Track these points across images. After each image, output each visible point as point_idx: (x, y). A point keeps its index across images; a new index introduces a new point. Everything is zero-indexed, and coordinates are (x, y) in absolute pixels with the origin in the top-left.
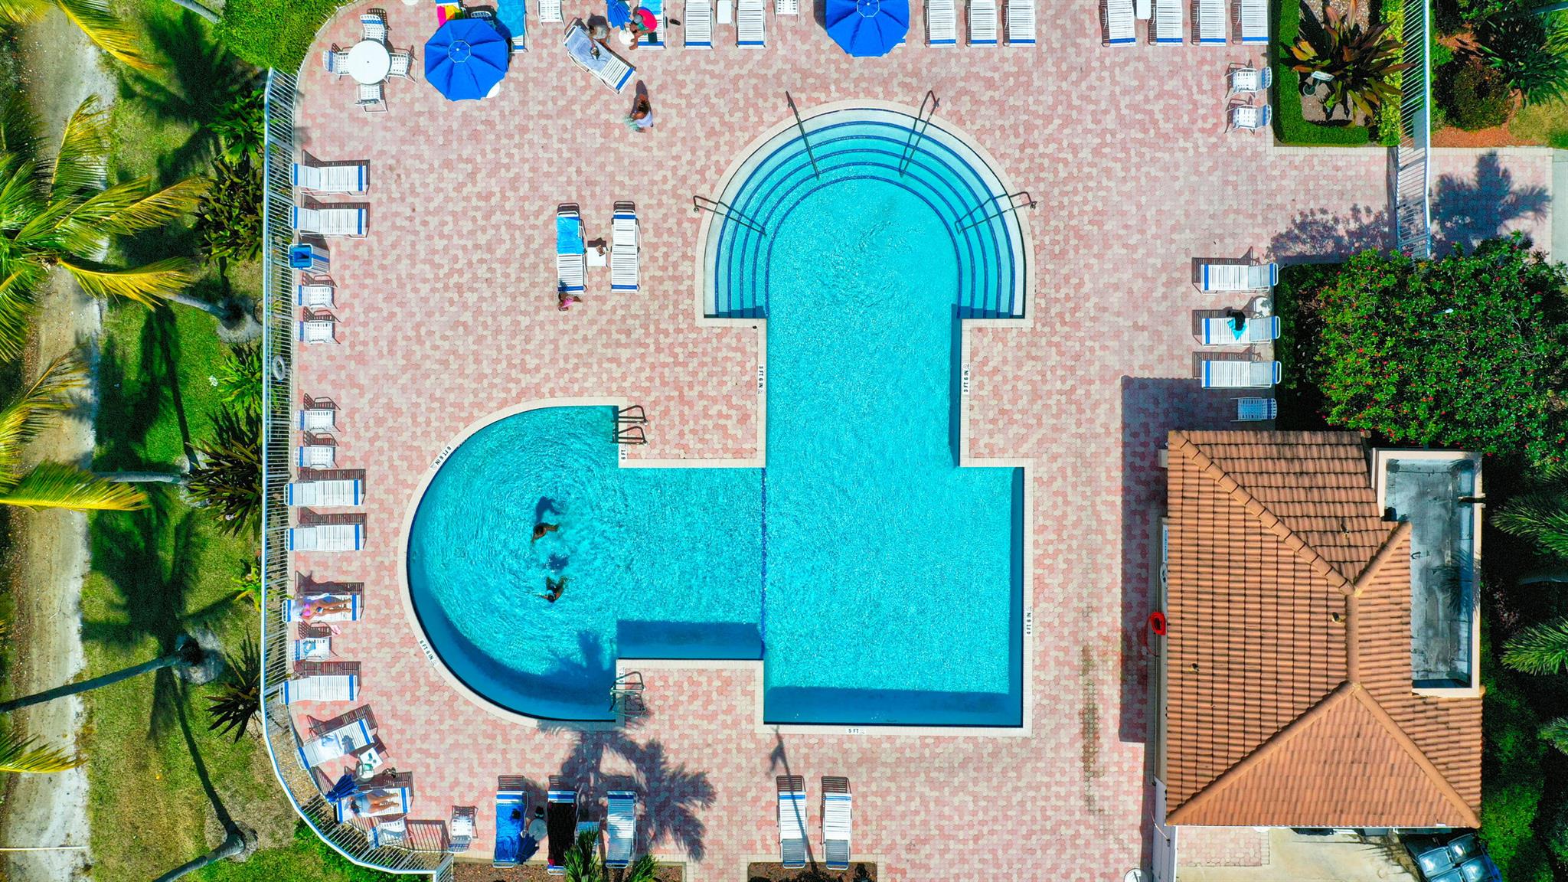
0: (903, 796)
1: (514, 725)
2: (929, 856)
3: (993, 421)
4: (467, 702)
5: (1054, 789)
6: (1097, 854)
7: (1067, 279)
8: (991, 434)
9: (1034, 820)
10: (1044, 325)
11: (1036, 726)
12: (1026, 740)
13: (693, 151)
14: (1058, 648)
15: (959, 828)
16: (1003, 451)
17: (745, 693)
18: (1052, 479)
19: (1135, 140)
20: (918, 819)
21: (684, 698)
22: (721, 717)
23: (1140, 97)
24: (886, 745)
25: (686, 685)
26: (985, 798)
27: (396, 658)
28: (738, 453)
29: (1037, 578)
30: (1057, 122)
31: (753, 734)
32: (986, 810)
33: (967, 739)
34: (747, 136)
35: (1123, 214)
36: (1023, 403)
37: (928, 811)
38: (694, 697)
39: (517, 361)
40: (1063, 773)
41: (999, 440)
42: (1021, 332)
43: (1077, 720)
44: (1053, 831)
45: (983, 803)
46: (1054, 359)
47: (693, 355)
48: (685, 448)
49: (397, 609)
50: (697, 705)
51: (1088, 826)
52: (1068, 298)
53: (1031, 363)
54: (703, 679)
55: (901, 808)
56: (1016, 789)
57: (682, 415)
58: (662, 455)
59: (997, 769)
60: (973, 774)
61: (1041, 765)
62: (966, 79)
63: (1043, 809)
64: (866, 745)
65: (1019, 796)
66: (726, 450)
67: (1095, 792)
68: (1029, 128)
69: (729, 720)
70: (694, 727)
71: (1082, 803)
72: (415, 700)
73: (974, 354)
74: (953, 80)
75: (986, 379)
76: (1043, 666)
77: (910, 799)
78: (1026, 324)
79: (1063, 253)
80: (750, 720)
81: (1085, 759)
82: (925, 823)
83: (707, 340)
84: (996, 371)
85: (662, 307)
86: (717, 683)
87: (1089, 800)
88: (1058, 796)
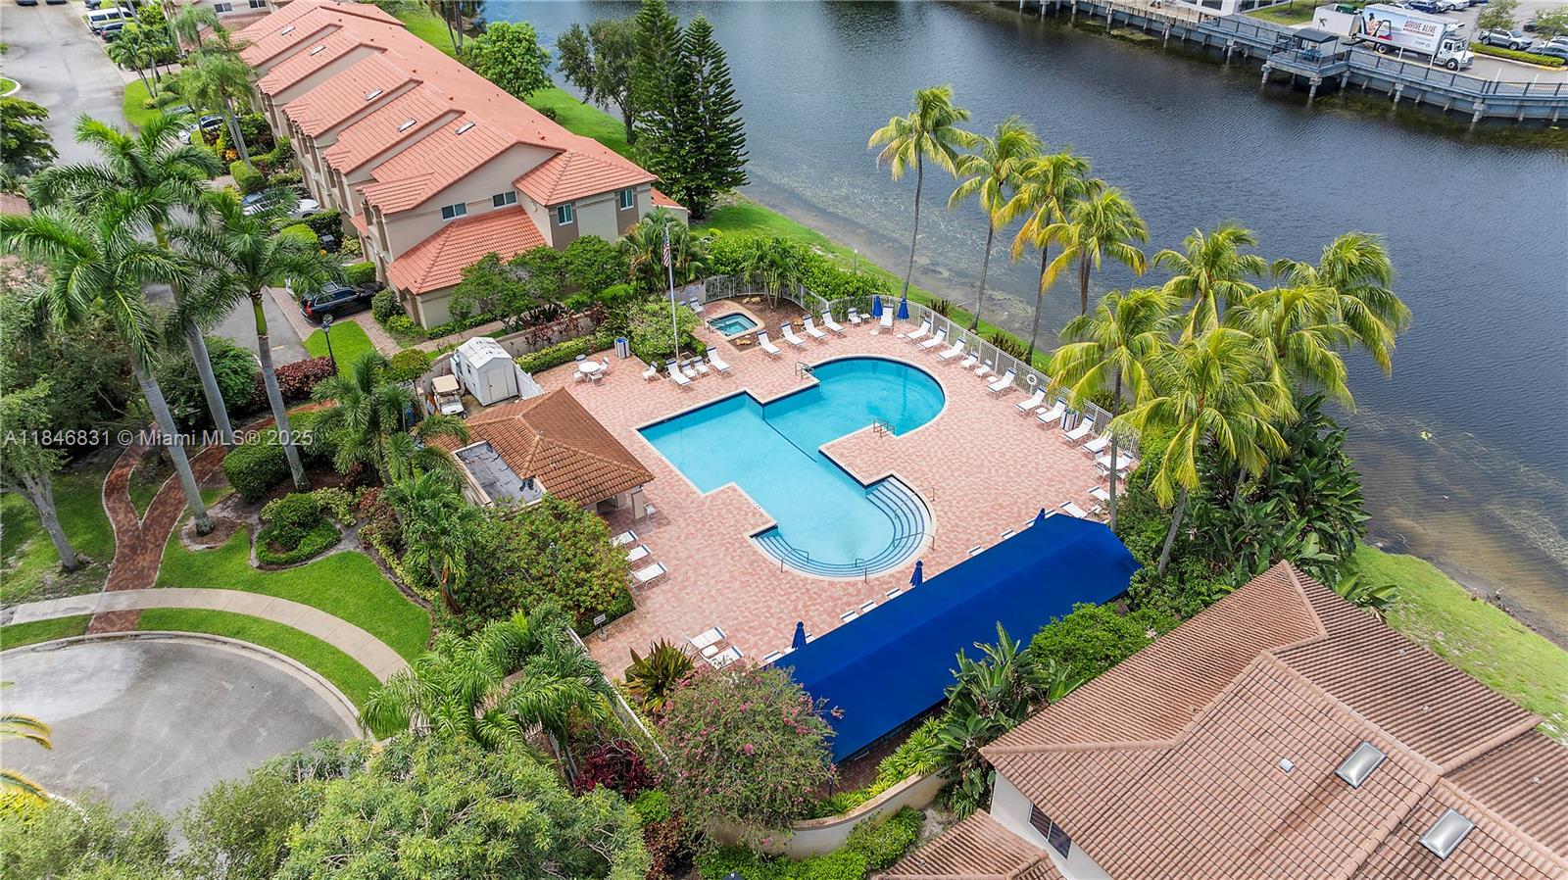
3: (732, 500)
7: (741, 557)
8: (729, 496)
10: (737, 538)
11: (631, 432)
12: (631, 426)
15: (640, 398)
16: (718, 494)
17: (761, 394)
19: (753, 621)
20: (659, 394)
21: (784, 384)
23: (766, 639)
25: (786, 387)
26: (635, 408)
28: (834, 446)
30: (800, 607)
31: (747, 387)
32: (632, 406)
33: (657, 418)
34: (940, 532)
35: (734, 591)
36: (724, 511)
37: (657, 397)
38: (780, 385)
39: (951, 430)
41: (724, 496)
42: (746, 530)
46: (722, 530)
47: (885, 462)
50: (777, 385)
52: (735, 551)
53: (732, 524)
54: (781, 391)
55: (669, 393)
56: (624, 415)
57: (868, 445)
58: (864, 432)
59: (636, 417)
60: (647, 411)
66: (841, 444)
68: (811, 598)
73: (763, 515)
76: (642, 447)
77: (667, 397)
78: (746, 536)
79: (751, 564)
80: (752, 389)
82: (655, 394)
83: (883, 468)
84: (747, 514)
85: (913, 469)
86: (775, 392)
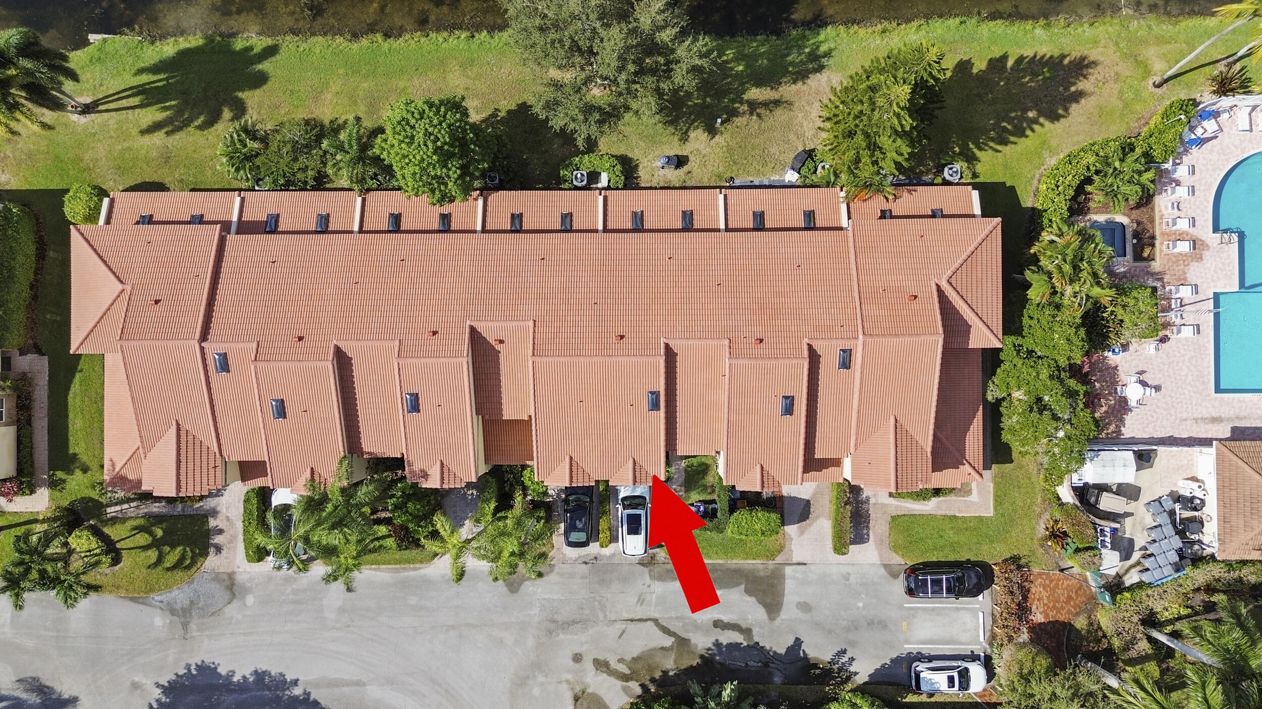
0: (1186, 347)
1: (1210, 193)
2: (1161, 358)
4: (1219, 175)
5: (1190, 406)
6: (1164, 423)
9: (1177, 398)
11: (1216, 398)
12: (1209, 395)
14: (1246, 407)
15: (1173, 369)
17: (1225, 285)
20: (1176, 353)
21: (1223, 260)
22: (1216, 275)
24: (1206, 340)
25: (1228, 261)
26: (1186, 380)
27: (1236, 147)
31: (1209, 288)
32: (1181, 379)
33: (1209, 372)
37: (1180, 357)
38: (1223, 264)
40: (1197, 409)
43: (1218, 415)
44: (1173, 406)
45: (1184, 378)
49: (1255, 146)
50: (1221, 266)
51: (1175, 420)
54: (1231, 268)
55: (1181, 347)
56: (1190, 391)
59: (1198, 384)
60: (1195, 374)
61: (1200, 401)
63: (1181, 402)
64: (1206, 332)
65: (1186, 392)
67: (1188, 422)
69: (1215, 278)
70: (1212, 264)
71: (1184, 417)
72: (1219, 154)
76: (1239, 401)
77: (1185, 350)
80: (1215, 287)
81: (1202, 419)
82: (1175, 356)
86: (1229, 273)
87: (1186, 420)
88: (1187, 408)
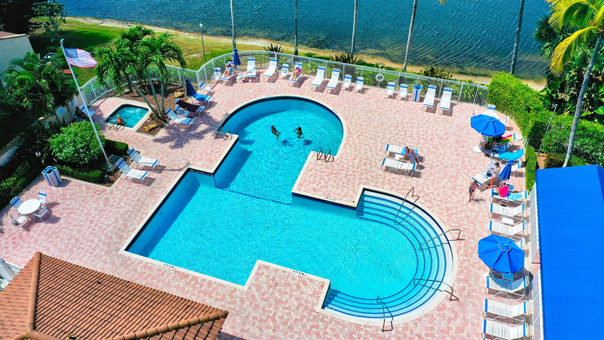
0: (128, 202)
2: (98, 204)
3: (273, 279)
4: (248, 101)
7: (337, 336)
8: (267, 276)
9: (81, 244)
10: (314, 317)
11: (121, 256)
12: (118, 249)
13: (440, 201)
15: (101, 216)
16: (257, 279)
17: (204, 165)
18: (232, 297)
20: (116, 204)
21: (213, 149)
24: (153, 201)
25: (218, 150)
26: (105, 228)
28: (301, 185)
29: (187, 276)
34: (445, 220)
37: (116, 208)
38: (212, 151)
39: (364, 134)
41: (263, 279)
46: (294, 316)
47: (349, 181)
48: (311, 170)
50: (209, 151)
52: (325, 333)
53: (296, 304)
54: (217, 155)
55: (124, 200)
56: (100, 241)
57: (324, 172)
58: (310, 163)
60: (119, 227)
61: (103, 253)
62: (464, 318)
63: (83, 249)
64: (157, 195)
66: (304, 181)
69: (197, 158)
70: (201, 149)
73: (311, 280)
74: (464, 312)
75: (296, 282)
77: (126, 203)
78: (318, 308)
80: (193, 164)
82: (112, 206)
83: (353, 186)
84: (298, 287)
85: (372, 177)
86: (213, 158)
88: (84, 256)
